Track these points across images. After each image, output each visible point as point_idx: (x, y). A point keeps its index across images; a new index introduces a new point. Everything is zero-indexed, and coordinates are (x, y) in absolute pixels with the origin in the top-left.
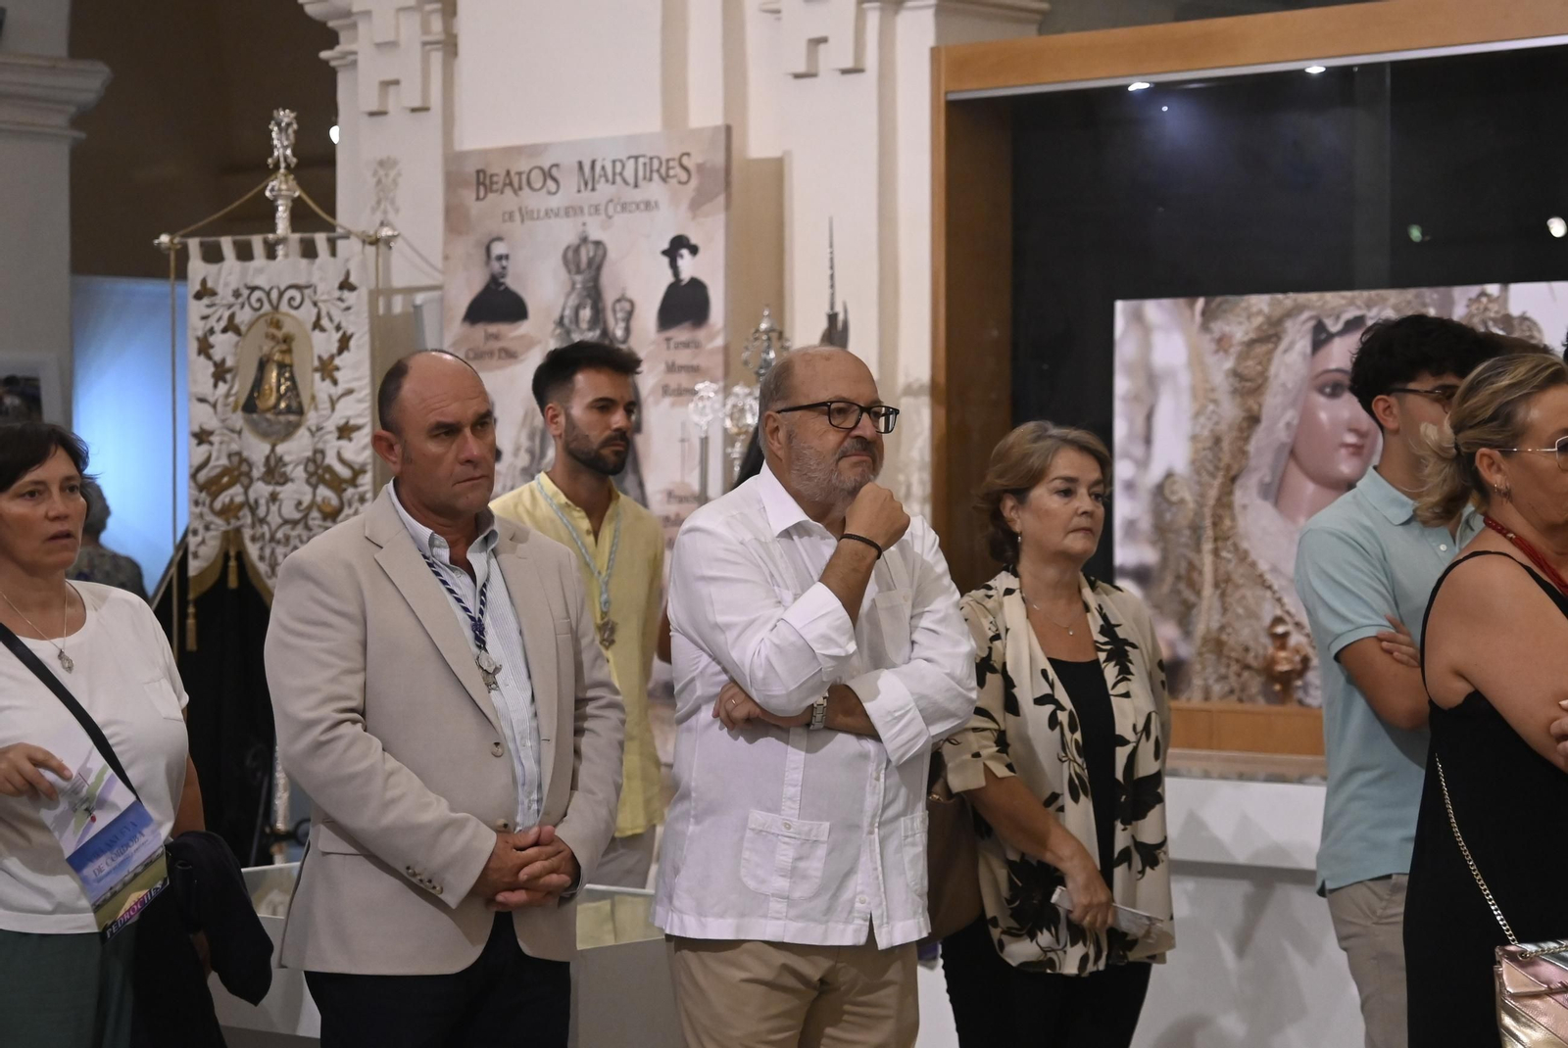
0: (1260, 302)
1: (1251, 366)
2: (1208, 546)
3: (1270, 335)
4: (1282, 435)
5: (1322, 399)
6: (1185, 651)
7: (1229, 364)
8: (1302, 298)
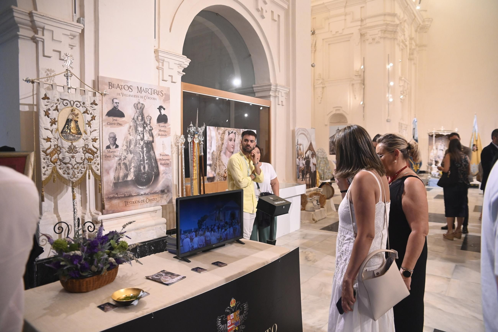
2: (218, 161)
4: (226, 146)
5: (230, 142)
6: (215, 175)
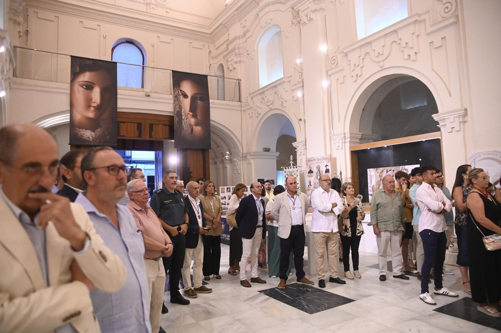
0: (381, 168)
1: (381, 175)
3: (382, 171)
7: (379, 174)
8: (385, 168)
